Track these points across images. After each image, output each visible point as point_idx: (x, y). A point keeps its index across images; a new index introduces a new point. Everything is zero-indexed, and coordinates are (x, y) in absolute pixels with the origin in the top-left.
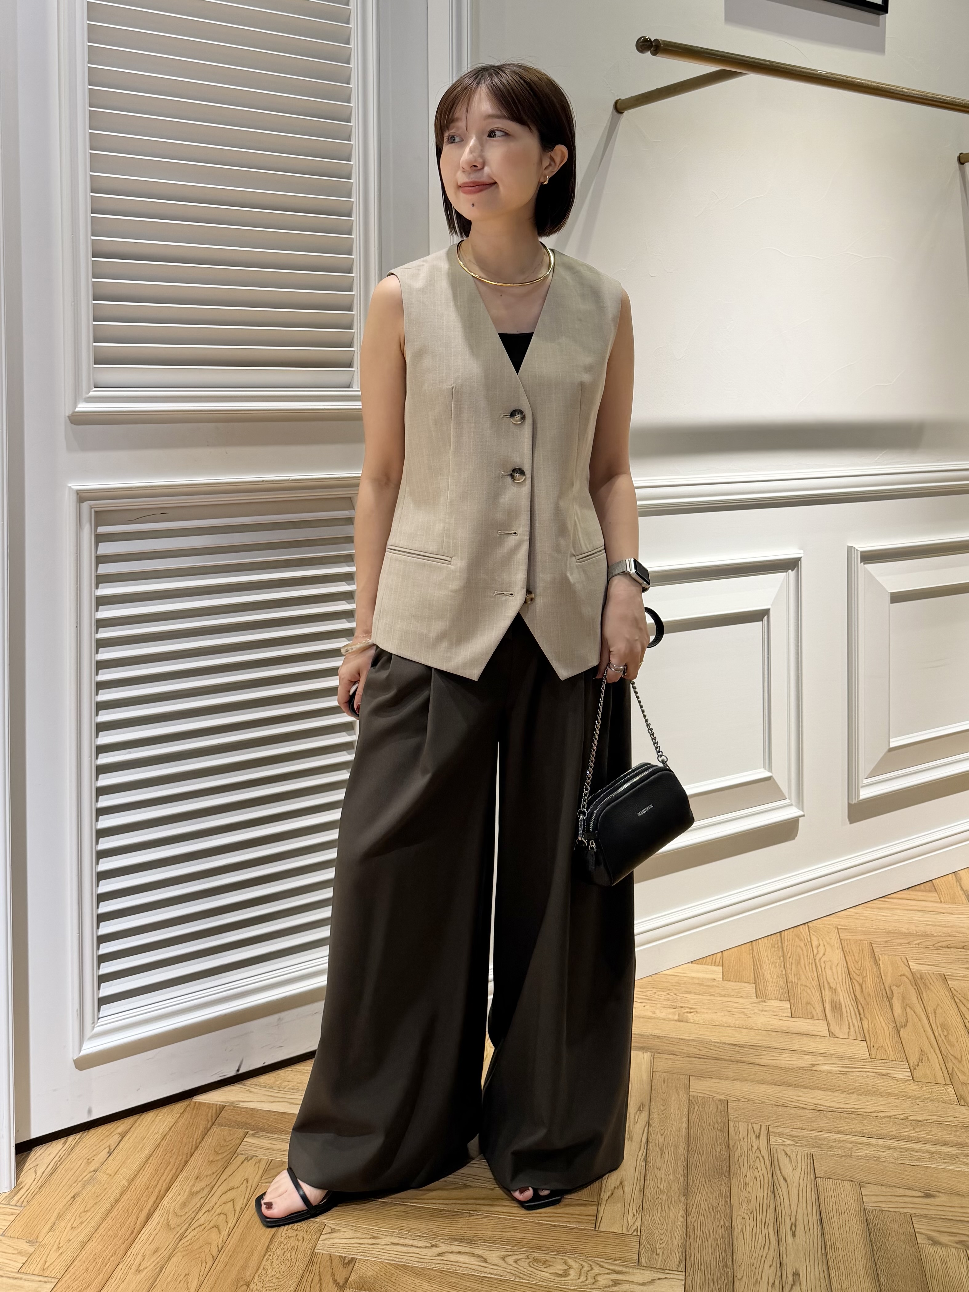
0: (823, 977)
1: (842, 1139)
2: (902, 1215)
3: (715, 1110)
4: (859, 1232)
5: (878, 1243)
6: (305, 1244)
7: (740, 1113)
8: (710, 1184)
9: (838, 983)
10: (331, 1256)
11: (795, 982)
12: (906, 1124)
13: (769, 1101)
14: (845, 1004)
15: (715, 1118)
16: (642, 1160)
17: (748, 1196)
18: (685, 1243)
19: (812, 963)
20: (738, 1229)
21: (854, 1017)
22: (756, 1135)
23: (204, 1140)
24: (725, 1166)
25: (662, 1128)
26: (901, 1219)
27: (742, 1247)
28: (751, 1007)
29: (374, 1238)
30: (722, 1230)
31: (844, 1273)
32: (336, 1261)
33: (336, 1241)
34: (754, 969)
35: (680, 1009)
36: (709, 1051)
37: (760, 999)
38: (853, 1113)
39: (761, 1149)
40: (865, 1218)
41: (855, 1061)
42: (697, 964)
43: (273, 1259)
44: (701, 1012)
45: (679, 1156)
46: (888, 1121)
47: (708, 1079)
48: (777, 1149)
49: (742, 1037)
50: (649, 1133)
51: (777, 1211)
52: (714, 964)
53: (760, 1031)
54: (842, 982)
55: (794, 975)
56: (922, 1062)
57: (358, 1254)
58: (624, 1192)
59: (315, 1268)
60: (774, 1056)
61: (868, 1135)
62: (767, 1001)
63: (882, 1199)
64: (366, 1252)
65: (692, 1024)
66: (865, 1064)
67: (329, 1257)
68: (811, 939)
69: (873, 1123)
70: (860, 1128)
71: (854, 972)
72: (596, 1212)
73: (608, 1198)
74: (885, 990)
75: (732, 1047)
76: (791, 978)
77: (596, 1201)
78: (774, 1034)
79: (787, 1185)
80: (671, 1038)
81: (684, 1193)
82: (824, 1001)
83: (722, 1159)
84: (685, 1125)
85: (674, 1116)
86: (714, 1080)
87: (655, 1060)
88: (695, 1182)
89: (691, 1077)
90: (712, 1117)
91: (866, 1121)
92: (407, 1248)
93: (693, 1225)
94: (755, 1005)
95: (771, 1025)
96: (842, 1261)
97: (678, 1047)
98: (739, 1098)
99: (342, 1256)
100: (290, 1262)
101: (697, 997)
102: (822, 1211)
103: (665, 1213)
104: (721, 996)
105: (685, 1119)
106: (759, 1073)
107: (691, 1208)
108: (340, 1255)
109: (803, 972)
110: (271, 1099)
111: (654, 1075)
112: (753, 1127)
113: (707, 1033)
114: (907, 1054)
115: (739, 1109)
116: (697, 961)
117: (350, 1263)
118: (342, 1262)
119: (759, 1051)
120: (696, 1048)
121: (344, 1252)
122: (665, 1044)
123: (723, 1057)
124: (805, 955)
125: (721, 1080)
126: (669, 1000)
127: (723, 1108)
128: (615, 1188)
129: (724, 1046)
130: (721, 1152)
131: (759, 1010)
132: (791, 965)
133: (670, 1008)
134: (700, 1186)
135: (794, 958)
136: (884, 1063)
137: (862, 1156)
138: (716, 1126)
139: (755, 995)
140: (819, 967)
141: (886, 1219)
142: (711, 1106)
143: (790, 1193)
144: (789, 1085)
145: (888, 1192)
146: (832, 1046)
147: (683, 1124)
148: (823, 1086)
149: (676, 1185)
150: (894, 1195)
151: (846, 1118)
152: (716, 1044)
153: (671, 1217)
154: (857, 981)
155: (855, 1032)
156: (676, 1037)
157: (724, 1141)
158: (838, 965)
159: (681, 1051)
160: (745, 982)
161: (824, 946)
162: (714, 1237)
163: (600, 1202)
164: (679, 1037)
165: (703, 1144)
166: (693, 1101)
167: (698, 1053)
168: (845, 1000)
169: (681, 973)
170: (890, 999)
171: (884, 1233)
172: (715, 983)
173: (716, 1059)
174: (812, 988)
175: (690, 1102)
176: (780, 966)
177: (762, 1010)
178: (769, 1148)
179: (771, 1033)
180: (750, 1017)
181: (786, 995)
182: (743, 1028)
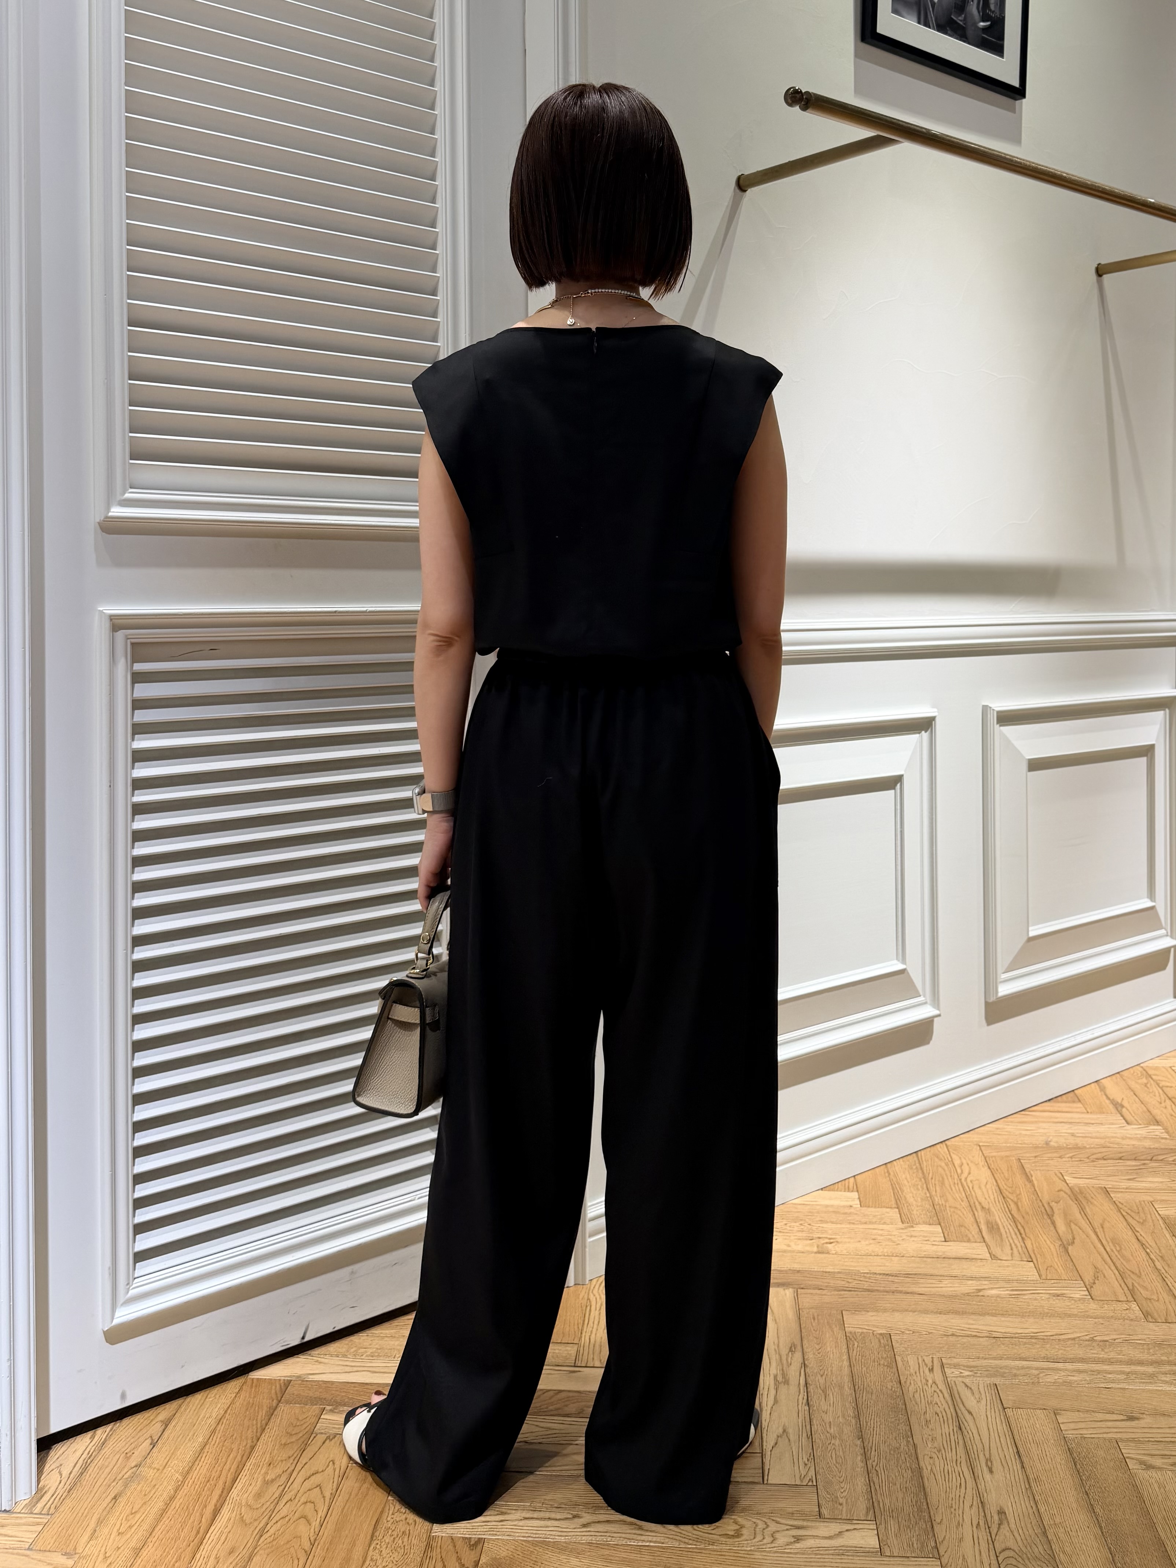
0: (972, 1198)
1: (1026, 1366)
2: (1108, 1442)
3: (878, 1346)
4: (1063, 1462)
5: (1086, 1473)
6: (418, 1527)
7: (906, 1346)
8: (887, 1424)
9: (990, 1203)
10: (452, 1539)
11: (942, 1204)
12: (1093, 1345)
13: (937, 1332)
14: (1002, 1224)
15: (880, 1354)
16: (804, 1403)
17: (932, 1433)
18: (869, 1489)
19: (958, 1183)
20: (928, 1470)
21: (1014, 1236)
22: (929, 1369)
23: (272, 1420)
24: (900, 1404)
25: (821, 1368)
26: (1107, 1445)
27: (936, 1490)
28: (897, 1233)
30: (909, 1472)
31: (1054, 1507)
32: (460, 1544)
34: (894, 1193)
35: (818, 1240)
36: (860, 1282)
37: (907, 1225)
38: (1032, 1337)
39: (938, 1383)
40: (1067, 1447)
41: (1024, 1283)
42: (829, 1190)
43: (381, 1547)
44: (841, 1242)
45: (845, 1396)
46: (1072, 1344)
47: (865, 1313)
48: (955, 1382)
49: (894, 1265)
50: (807, 1374)
52: (847, 1190)
53: (913, 1258)
54: (995, 1201)
55: (940, 1197)
56: (1098, 1280)
57: (486, 1533)
58: (789, 1440)
59: (435, 1555)
60: (933, 1284)
61: (1054, 1359)
62: (914, 1226)
63: (1082, 1425)
65: (836, 1256)
66: (1036, 1285)
67: (450, 1541)
68: (951, 1158)
69: (1057, 1347)
70: (1043, 1353)
71: (1006, 1190)
74: (1044, 1206)
75: (884, 1277)
76: (937, 1199)
77: (759, 1452)
78: (929, 1260)
79: (975, 1419)
80: (813, 1271)
81: (858, 1435)
82: (978, 1222)
83: (895, 1397)
84: (846, 1363)
85: (832, 1355)
86: (872, 1312)
87: (799, 1296)
88: (869, 1424)
89: (843, 1312)
90: (876, 1353)
91: (1048, 1346)
93: (876, 1470)
94: (901, 1231)
95: (925, 1251)
96: (1050, 1493)
97: (824, 1281)
98: (903, 1331)
100: (402, 1550)
101: (834, 1226)
102: (1018, 1445)
104: (862, 1223)
105: (845, 1357)
106: (920, 1302)
107: (870, 1451)
108: (464, 1536)
109: (950, 1193)
110: (348, 1369)
111: (801, 1312)
112: (924, 1360)
113: (853, 1264)
114: (1080, 1272)
115: (906, 1342)
116: (828, 1188)
119: (916, 1279)
120: (843, 1280)
122: (808, 1279)
123: (876, 1288)
124: (949, 1174)
125: (879, 1312)
126: (803, 1231)
127: (887, 1343)
128: (778, 1438)
129: (875, 1276)
130: (893, 1389)
131: (907, 1236)
132: (935, 1187)
133: (807, 1239)
134: (875, 1426)
135: (937, 1180)
136: (1057, 1283)
137: (1051, 1382)
138: (882, 1362)
139: (900, 1221)
140: (967, 1188)
141: (1091, 1447)
142: (873, 1341)
143: (979, 1427)
144: (956, 1312)
145: (1088, 1417)
146: (997, 1268)
147: (844, 1363)
148: (994, 1312)
149: (848, 1428)
150: (1095, 1421)
151: (1025, 1343)
152: (865, 1275)
153: (848, 1462)
155: (1019, 1253)
156: (819, 1270)
157: (894, 1377)
158: (986, 1183)
159: (827, 1284)
160: (887, 1208)
161: (968, 1165)
162: (902, 1481)
164: (822, 1270)
165: (871, 1382)
166: (851, 1337)
167: (847, 1286)
168: (1002, 1221)
169: (812, 1201)
170: (1051, 1216)
171: (1091, 1461)
172: (852, 1210)
173: (869, 1290)
174: (963, 1210)
175: (848, 1338)
176: (923, 1188)
177: (911, 1236)
178: (946, 1381)
179: (925, 1259)
180: (899, 1244)
181: (935, 1218)
182: (893, 1256)
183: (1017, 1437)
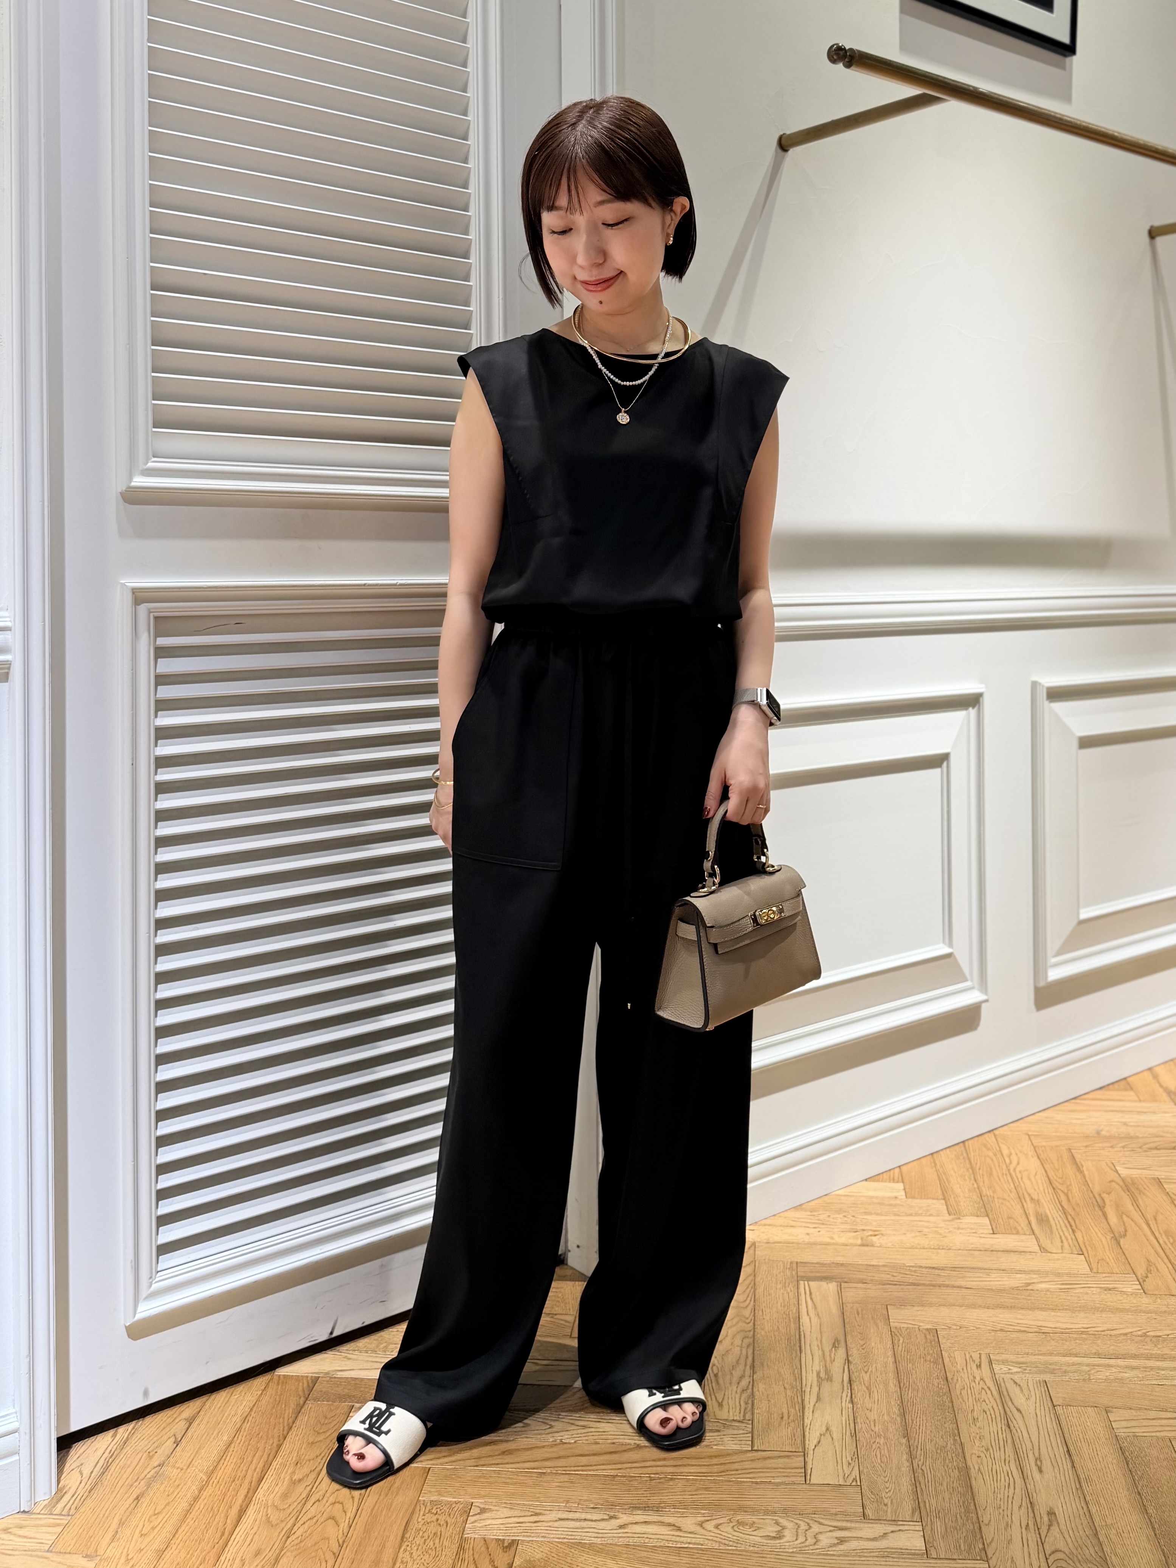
0: (1022, 1189)
1: (1077, 1362)
2: (1161, 1440)
3: (924, 1340)
4: (1115, 1462)
5: (1138, 1472)
6: (450, 1528)
7: (953, 1342)
8: (933, 1422)
9: (1040, 1195)
10: (485, 1540)
12: (1146, 1340)
13: (984, 1327)
14: (1052, 1214)
15: (926, 1350)
16: (848, 1401)
17: (980, 1432)
18: (915, 1489)
19: (1006, 1174)
20: (975, 1469)
21: (1064, 1229)
22: (977, 1365)
23: (299, 1418)
24: (947, 1401)
25: (865, 1365)
26: (1159, 1443)
27: (983, 1489)
28: (944, 1226)
29: (536, 1514)
30: (956, 1472)
31: (1106, 1509)
32: (493, 1545)
33: (489, 1522)
34: (940, 1185)
35: (862, 1232)
36: (905, 1276)
37: (953, 1216)
38: (1082, 1333)
39: (986, 1379)
40: (1119, 1447)
41: (1072, 1277)
42: (876, 1181)
43: (411, 1549)
44: (887, 1234)
45: (890, 1394)
46: (1124, 1339)
47: (909, 1307)
48: (1003, 1379)
49: (940, 1259)
50: (851, 1371)
51: (1017, 1447)
52: (893, 1181)
53: (960, 1251)
55: (988, 1187)
56: (1151, 1273)
57: (520, 1534)
58: (832, 1438)
59: (468, 1555)
60: (980, 1277)
61: (1105, 1356)
63: (1134, 1423)
64: (529, 1531)
65: (880, 1249)
66: (1087, 1278)
67: (483, 1542)
69: (1109, 1343)
70: (1094, 1349)
72: (803, 1463)
73: (815, 1446)
74: (1094, 1197)
75: (930, 1270)
76: (985, 1191)
77: (801, 1450)
78: (976, 1253)
79: (1023, 1417)
80: (858, 1264)
81: (904, 1434)
82: (1028, 1214)
83: (941, 1394)
84: (891, 1360)
85: (876, 1351)
86: (916, 1308)
87: (842, 1290)
88: (915, 1422)
89: (888, 1307)
90: (922, 1349)
91: (1100, 1341)
92: (579, 1523)
93: (921, 1469)
94: (947, 1223)
95: (972, 1244)
96: (1101, 1495)
97: (868, 1274)
98: (950, 1326)
99: (499, 1539)
100: (434, 1551)
101: (878, 1218)
102: (1069, 1444)
103: (885, 1459)
104: (906, 1216)
105: (890, 1353)
106: (968, 1297)
107: (915, 1450)
108: (497, 1537)
109: (998, 1184)
111: (844, 1306)
112: (971, 1356)
113: (899, 1256)
114: (1132, 1265)
115: (952, 1337)
116: (876, 1178)
117: (511, 1546)
118: (501, 1545)
119: (961, 1272)
120: (888, 1274)
121: (501, 1534)
122: (852, 1272)
123: (922, 1282)
124: (997, 1165)
125: (925, 1306)
126: (847, 1223)
127: (933, 1338)
128: (821, 1435)
129: (921, 1269)
130: (940, 1386)
131: (955, 1228)
132: (983, 1177)
133: (850, 1231)
134: (921, 1424)
135: (985, 1170)
136: (1106, 1277)
137: (1103, 1379)
138: (928, 1358)
139: (946, 1212)
141: (1143, 1446)
142: (918, 1336)
143: (1028, 1426)
144: (1005, 1307)
146: (1046, 1262)
147: (889, 1359)
148: (1044, 1306)
149: (894, 1427)
151: (1076, 1338)
152: (910, 1268)
153: (894, 1462)
154: (1062, 1191)
155: (1070, 1246)
156: (863, 1263)
157: (940, 1374)
159: (871, 1278)
160: (933, 1199)
161: (1017, 1154)
162: (948, 1480)
163: (806, 1452)
164: (866, 1263)
165: (917, 1379)
166: (896, 1333)
167: (892, 1280)
169: (856, 1194)
170: (1102, 1208)
171: (1143, 1460)
172: (897, 1202)
173: (914, 1284)
174: (1011, 1202)
175: (893, 1333)
176: (970, 1179)
177: (959, 1228)
178: (994, 1378)
179: (972, 1252)
180: (945, 1237)
181: (983, 1210)
182: (939, 1249)
183: (1067, 1436)
